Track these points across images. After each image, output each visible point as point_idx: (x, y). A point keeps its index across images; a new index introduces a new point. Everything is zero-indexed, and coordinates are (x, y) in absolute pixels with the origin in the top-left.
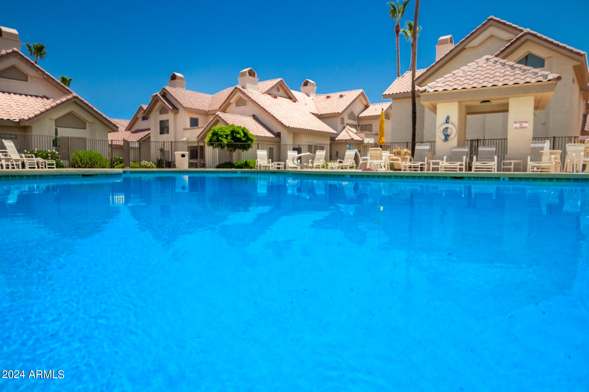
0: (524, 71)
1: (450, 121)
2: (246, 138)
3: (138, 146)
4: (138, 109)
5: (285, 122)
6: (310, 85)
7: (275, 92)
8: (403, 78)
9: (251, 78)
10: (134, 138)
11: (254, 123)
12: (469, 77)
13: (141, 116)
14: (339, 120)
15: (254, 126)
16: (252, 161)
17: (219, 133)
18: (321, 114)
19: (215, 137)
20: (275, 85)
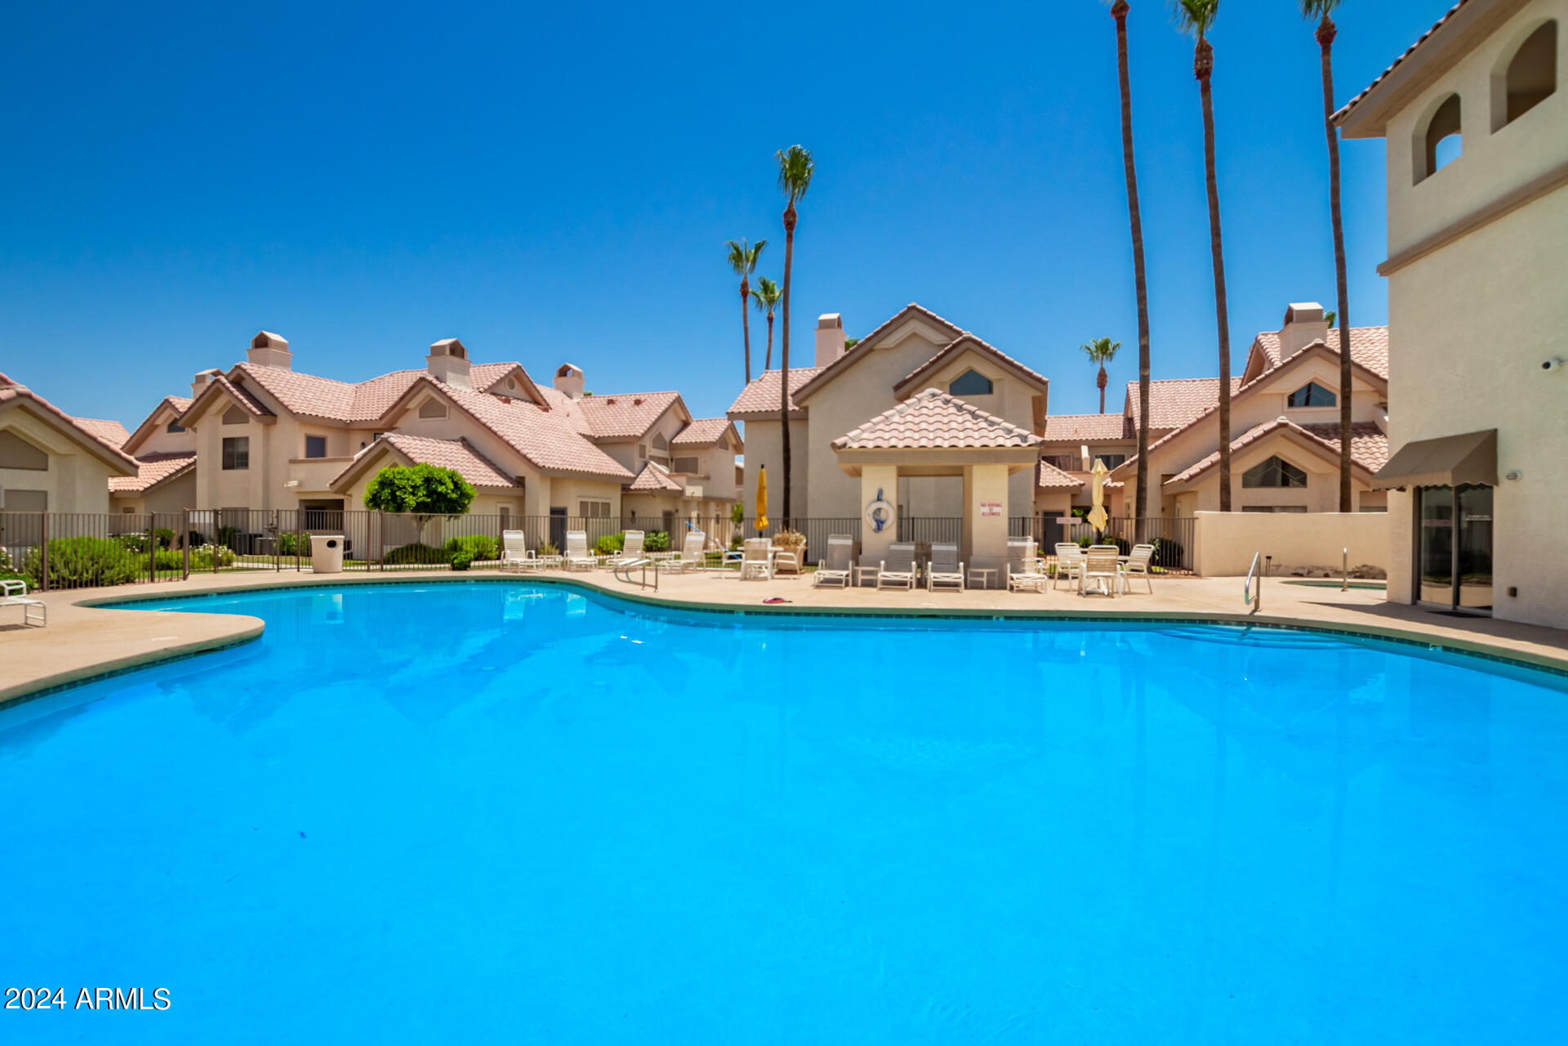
0: (992, 424)
1: (884, 497)
2: (459, 493)
3: (212, 521)
4: (159, 405)
5: (536, 456)
6: (573, 375)
7: (505, 389)
8: (761, 383)
9: (456, 359)
10: (148, 473)
11: (467, 457)
12: (910, 426)
13: (165, 421)
14: (635, 450)
15: (468, 464)
16: (469, 538)
17: (396, 482)
18: (599, 437)
19: (387, 491)
20: (506, 375)
